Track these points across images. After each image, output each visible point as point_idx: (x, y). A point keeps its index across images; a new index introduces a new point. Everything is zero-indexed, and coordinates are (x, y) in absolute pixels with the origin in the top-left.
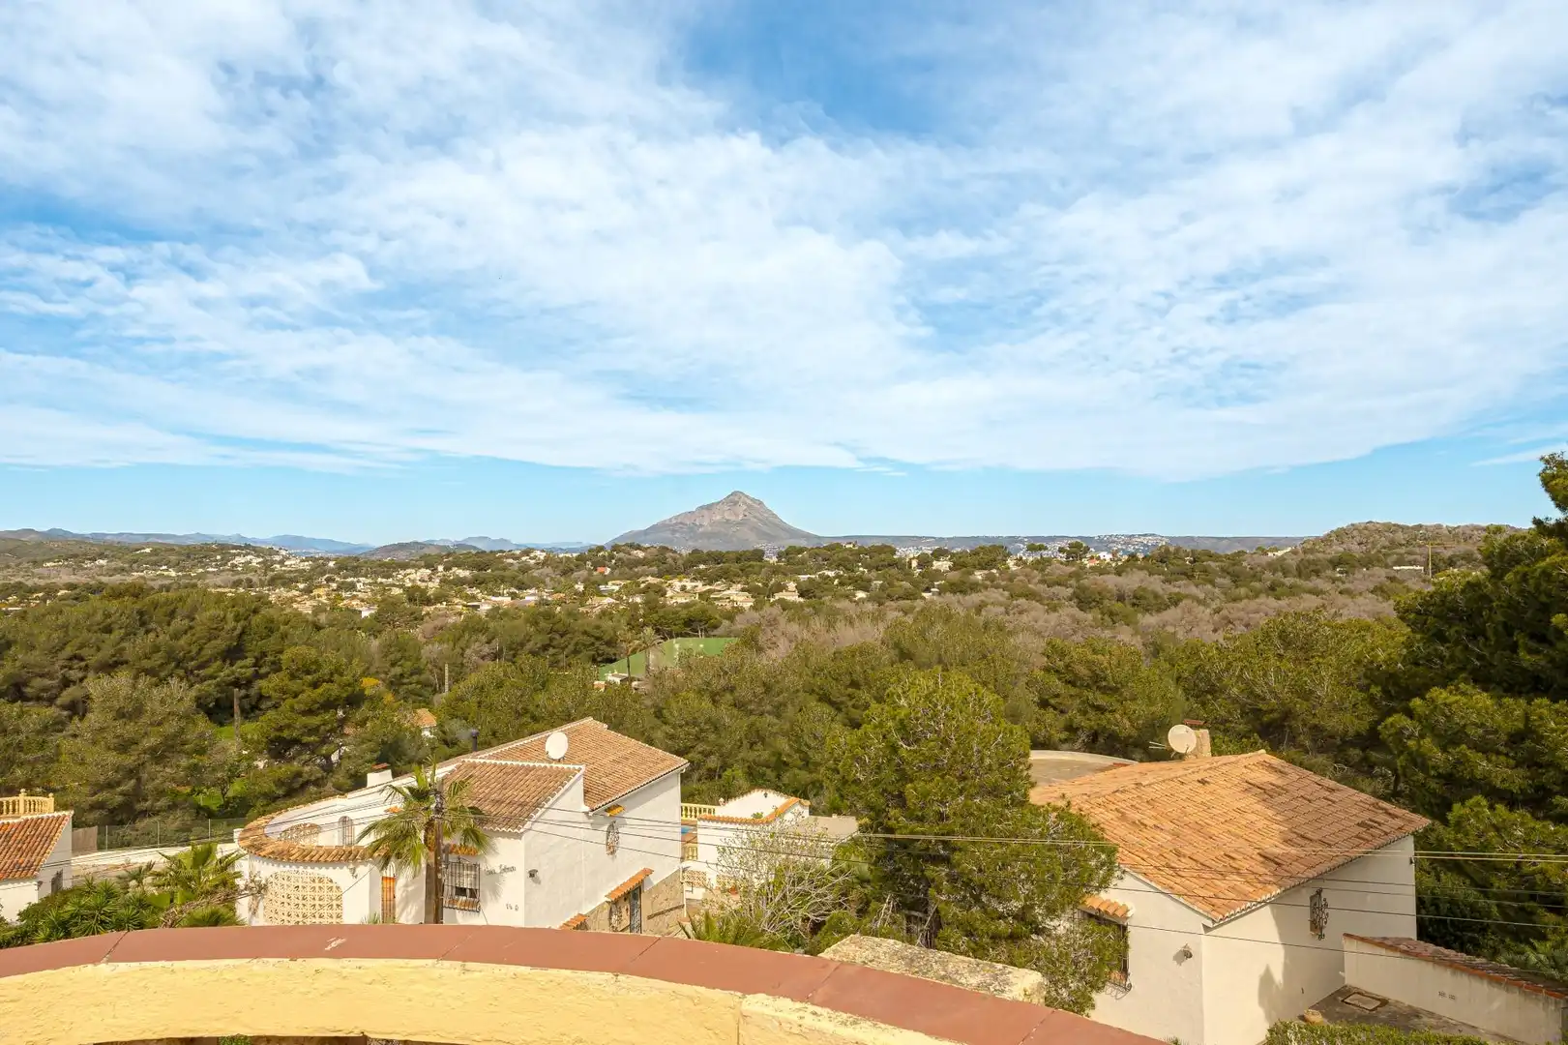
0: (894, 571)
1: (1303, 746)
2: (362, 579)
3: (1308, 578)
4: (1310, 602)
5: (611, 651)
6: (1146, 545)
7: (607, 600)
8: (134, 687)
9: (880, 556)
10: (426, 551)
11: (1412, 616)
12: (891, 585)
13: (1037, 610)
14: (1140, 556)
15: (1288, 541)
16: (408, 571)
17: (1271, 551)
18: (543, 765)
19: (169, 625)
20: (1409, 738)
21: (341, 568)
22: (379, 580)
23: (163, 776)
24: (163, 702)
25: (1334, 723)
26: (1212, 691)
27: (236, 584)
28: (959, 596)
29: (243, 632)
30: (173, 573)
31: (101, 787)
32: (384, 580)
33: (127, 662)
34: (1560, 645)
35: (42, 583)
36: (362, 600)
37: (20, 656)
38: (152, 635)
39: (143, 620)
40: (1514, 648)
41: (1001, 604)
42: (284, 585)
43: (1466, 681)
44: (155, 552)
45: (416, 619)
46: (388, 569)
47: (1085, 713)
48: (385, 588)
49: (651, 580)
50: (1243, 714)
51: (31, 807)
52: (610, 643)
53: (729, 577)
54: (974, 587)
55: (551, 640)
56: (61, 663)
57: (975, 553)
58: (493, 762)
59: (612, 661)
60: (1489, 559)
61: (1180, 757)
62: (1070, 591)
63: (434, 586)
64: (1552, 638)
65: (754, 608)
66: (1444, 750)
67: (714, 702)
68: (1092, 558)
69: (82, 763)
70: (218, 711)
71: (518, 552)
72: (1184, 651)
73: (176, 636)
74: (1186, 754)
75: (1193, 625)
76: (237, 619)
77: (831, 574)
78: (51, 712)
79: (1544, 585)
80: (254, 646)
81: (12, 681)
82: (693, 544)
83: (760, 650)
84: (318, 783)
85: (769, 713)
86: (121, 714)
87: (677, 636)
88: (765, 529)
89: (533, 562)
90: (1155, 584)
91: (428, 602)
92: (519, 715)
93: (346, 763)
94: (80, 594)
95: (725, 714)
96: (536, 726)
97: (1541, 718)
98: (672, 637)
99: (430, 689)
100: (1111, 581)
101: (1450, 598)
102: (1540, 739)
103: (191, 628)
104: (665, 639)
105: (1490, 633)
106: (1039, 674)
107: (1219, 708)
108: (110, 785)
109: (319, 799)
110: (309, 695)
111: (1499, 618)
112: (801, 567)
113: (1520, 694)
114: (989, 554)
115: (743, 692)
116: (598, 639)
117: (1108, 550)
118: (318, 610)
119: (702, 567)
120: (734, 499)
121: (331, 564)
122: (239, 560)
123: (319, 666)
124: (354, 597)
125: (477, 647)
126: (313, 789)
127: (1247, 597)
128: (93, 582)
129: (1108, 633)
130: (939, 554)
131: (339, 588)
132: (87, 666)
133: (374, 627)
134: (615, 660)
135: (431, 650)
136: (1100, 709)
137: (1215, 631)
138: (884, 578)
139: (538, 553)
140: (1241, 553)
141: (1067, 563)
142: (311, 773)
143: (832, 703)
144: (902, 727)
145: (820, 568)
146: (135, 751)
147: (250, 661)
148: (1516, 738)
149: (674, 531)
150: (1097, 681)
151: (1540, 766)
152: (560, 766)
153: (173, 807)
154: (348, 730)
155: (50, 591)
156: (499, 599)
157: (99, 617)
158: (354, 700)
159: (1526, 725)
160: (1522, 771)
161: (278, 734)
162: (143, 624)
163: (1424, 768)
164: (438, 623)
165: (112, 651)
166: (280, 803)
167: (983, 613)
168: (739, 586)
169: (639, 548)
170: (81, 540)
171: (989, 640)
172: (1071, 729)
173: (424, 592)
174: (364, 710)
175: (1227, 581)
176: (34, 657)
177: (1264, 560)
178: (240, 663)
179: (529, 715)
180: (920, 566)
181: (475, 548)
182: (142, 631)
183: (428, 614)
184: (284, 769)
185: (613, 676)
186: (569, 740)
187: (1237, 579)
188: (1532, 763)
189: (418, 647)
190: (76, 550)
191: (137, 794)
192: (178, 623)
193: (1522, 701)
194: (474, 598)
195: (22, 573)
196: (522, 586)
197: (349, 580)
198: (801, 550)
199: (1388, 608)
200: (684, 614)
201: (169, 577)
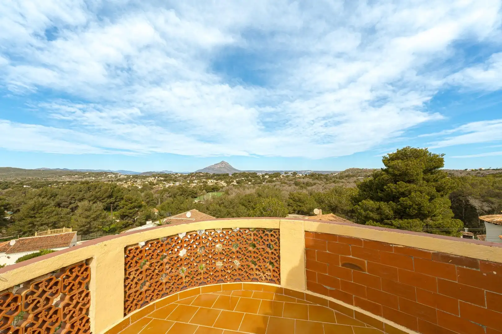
0: (257, 178)
1: (340, 213)
2: (139, 180)
3: (341, 179)
4: (341, 184)
5: (196, 195)
6: (309, 173)
7: (195, 184)
8: (89, 204)
9: (254, 175)
10: (153, 174)
11: (360, 187)
12: (256, 181)
13: (287, 186)
14: (308, 175)
15: (337, 172)
16: (149, 178)
17: (334, 174)
18: (186, 219)
19: (95, 190)
20: (359, 210)
21: (133, 177)
22: (143, 180)
23: (95, 224)
24: (96, 207)
25: (345, 208)
26: (322, 202)
27: (109, 181)
28: (270, 183)
29: (112, 192)
30: (94, 179)
31: (81, 227)
32: (144, 180)
33: (85, 199)
34: (385, 192)
35: (62, 181)
36: (139, 185)
37: (59, 197)
38: (91, 193)
39: (89, 189)
40: (378, 192)
41: (279, 185)
42: (120, 181)
43: (369, 199)
44: (89, 174)
45: (151, 189)
46: (145, 177)
47: (297, 207)
48: (144, 182)
49: (204, 180)
50: (328, 206)
51: (66, 231)
52: (196, 194)
53: (221, 179)
54: (274, 181)
55: (183, 193)
56: (69, 199)
57: (273, 174)
58: (175, 218)
59: (196, 197)
60: (373, 176)
61: (316, 215)
62: (293, 182)
63: (155, 181)
64: (384, 191)
65: (227, 186)
66: (365, 212)
67: (220, 206)
68: (298, 175)
69: (77, 221)
70: (107, 209)
71: (174, 174)
72: (316, 194)
73: (97, 193)
74: (317, 214)
75: (318, 189)
76: (111, 189)
77: (243, 179)
78: (68, 210)
79: (383, 181)
80: (115, 195)
81: (58, 203)
82: (213, 172)
83: (229, 195)
84: (131, 224)
85: (231, 208)
86: (86, 210)
87: (210, 192)
88: (229, 169)
89: (178, 176)
90: (311, 181)
91: (154, 185)
92: (177, 209)
93: (138, 220)
94: (71, 183)
95: (222, 208)
96: (181, 211)
97: (382, 205)
98: (209, 192)
99: (155, 204)
100: (302, 180)
101: (366, 183)
102: (382, 209)
103: (100, 191)
104: (207, 192)
105: (373, 190)
106: (288, 199)
107: (323, 205)
108: (84, 226)
109: (132, 228)
110: (130, 205)
111: (375, 187)
112: (237, 177)
113: (379, 201)
114: (277, 174)
115: (226, 204)
116: (193, 193)
117: (301, 174)
118: (129, 187)
119: (215, 177)
120: (222, 163)
121: (131, 176)
122: (109, 176)
123: (132, 199)
124: (137, 184)
125: (166, 195)
126: (131, 226)
127: (329, 183)
128: (74, 181)
129: (301, 191)
130: (266, 174)
131: (133, 182)
132: (75, 199)
133: (142, 190)
134: (197, 197)
135: (156, 195)
136: (300, 206)
137: (323, 190)
138: (254, 179)
139: (179, 174)
140: (328, 174)
141: (293, 176)
142: (130, 222)
143: (245, 206)
144: (264, 209)
145: (241, 177)
146: (89, 218)
147: (114, 198)
148: (378, 209)
149: (209, 170)
150: (300, 200)
151: (382, 214)
152: (189, 219)
153: (98, 231)
154: (138, 213)
155: (64, 183)
156: (170, 184)
157: (79, 188)
158: (140, 207)
159: (379, 207)
160: (379, 216)
161: (123, 214)
162: (89, 190)
163: (361, 215)
164: (157, 189)
165: (82, 196)
166: (123, 229)
167: (276, 187)
168: (224, 181)
169: (201, 173)
170: (71, 171)
171: (277, 192)
172: (294, 210)
173: (153, 182)
174: (143, 208)
175: (325, 180)
176: (63, 197)
177: (332, 176)
178: (112, 199)
179: (179, 209)
180: (262, 177)
181: (164, 173)
182: (89, 192)
183: (154, 187)
184: (124, 222)
185: (196, 201)
186: (191, 213)
187: (327, 180)
188: (380, 214)
189: (152, 195)
190: (70, 173)
191: (90, 228)
192: (97, 190)
193: (379, 202)
194: (165, 184)
195: (57, 179)
196: (175, 181)
197: (136, 180)
198: (237, 174)
199: (355, 185)
200: (212, 187)
201: (93, 180)
